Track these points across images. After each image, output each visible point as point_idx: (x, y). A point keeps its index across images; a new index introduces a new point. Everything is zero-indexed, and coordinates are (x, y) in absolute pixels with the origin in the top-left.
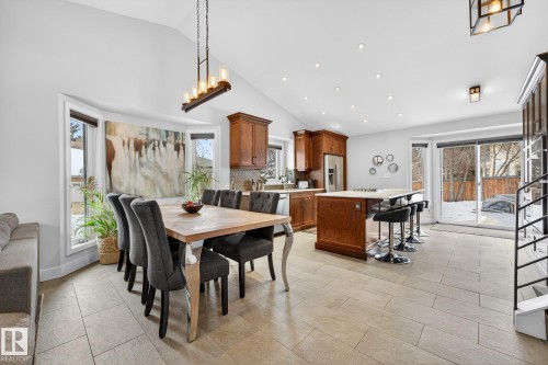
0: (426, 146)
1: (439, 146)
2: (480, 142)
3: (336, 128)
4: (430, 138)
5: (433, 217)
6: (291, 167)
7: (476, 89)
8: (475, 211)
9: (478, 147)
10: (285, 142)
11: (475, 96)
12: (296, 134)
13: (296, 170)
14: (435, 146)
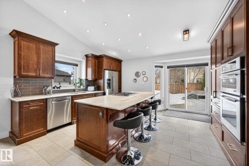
0: (162, 67)
1: (168, 67)
2: (188, 66)
3: (113, 54)
4: (164, 63)
5: (165, 107)
6: (84, 77)
7: (186, 31)
8: (184, 98)
9: (186, 69)
10: (80, 61)
11: (186, 36)
12: (87, 56)
13: (86, 79)
14: (166, 67)
